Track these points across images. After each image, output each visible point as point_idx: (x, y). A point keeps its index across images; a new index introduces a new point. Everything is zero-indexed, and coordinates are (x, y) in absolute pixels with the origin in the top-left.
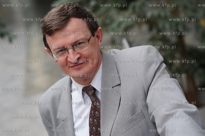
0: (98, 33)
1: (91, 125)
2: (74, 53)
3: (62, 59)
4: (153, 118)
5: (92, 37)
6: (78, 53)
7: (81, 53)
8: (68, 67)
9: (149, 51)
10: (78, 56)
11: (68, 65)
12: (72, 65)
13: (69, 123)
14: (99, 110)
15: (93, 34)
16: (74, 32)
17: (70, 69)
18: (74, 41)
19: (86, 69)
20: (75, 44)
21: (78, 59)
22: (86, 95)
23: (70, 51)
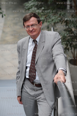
1: (33, 52)
3: (28, 29)
4: (53, 54)
7: (34, 28)
8: (29, 32)
9: (56, 34)
10: (32, 29)
13: (26, 51)
14: (37, 48)
15: (39, 23)
16: (32, 21)
18: (32, 24)
19: (34, 34)
20: (32, 25)
22: (34, 43)
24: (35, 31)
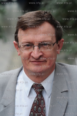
0: (60, 43)
3: (26, 52)
5: (56, 44)
6: (41, 52)
7: (44, 53)
8: (29, 61)
11: (30, 59)
12: (33, 60)
15: (57, 42)
17: (30, 63)
20: (41, 45)
23: (36, 48)
24: (45, 61)
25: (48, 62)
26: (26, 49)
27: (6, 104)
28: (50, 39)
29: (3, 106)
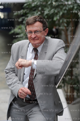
0: (46, 30)
2: (34, 35)
5: (43, 31)
6: (36, 35)
10: (35, 36)
16: (37, 27)
18: (36, 30)
20: (35, 32)
21: (35, 37)
23: (33, 33)
24: (38, 39)
25: (40, 39)
26: (29, 34)
27: (22, 56)
28: (39, 29)
29: (21, 56)
